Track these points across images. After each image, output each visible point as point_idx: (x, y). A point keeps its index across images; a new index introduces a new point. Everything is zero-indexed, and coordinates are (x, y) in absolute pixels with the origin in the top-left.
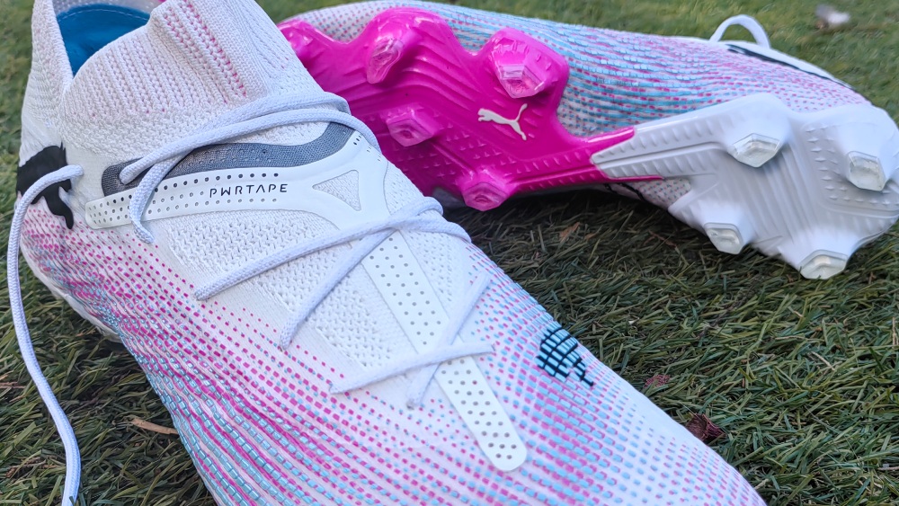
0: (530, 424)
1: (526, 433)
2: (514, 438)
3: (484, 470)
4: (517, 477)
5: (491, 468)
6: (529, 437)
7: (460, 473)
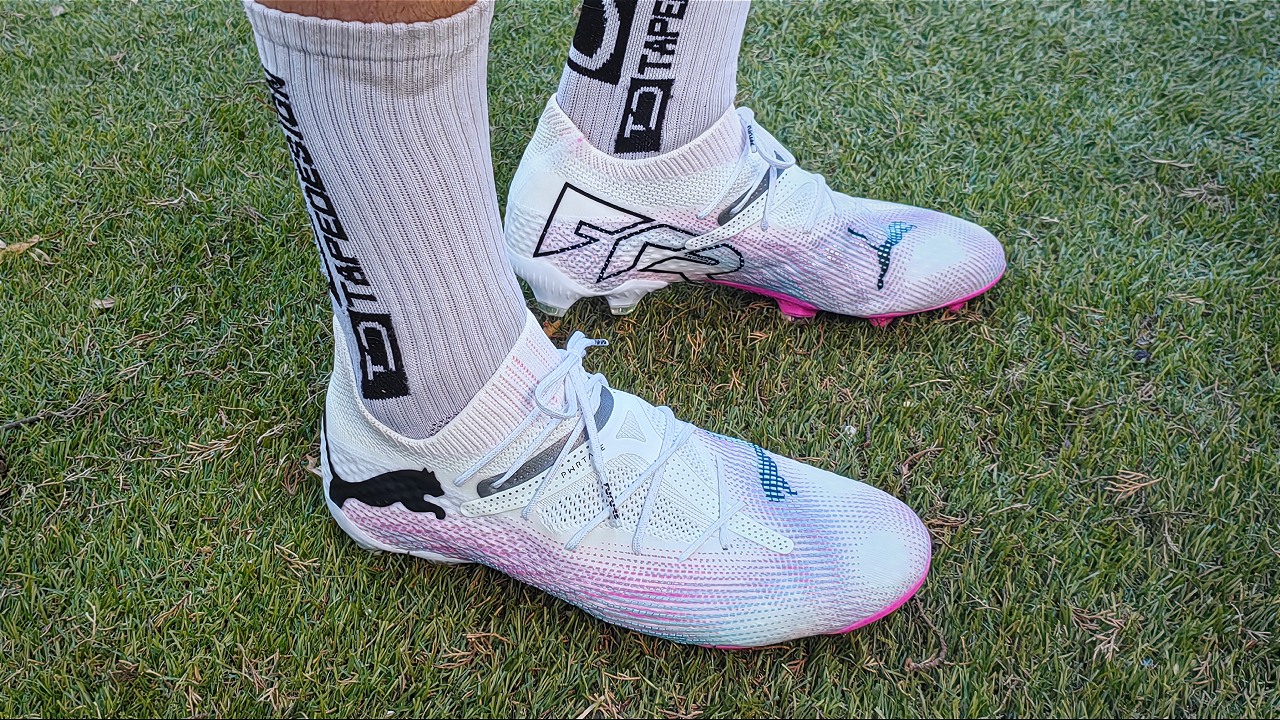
0: (784, 529)
1: (785, 533)
2: (783, 539)
3: (778, 557)
4: (795, 553)
5: (781, 555)
6: (788, 534)
7: (769, 564)
